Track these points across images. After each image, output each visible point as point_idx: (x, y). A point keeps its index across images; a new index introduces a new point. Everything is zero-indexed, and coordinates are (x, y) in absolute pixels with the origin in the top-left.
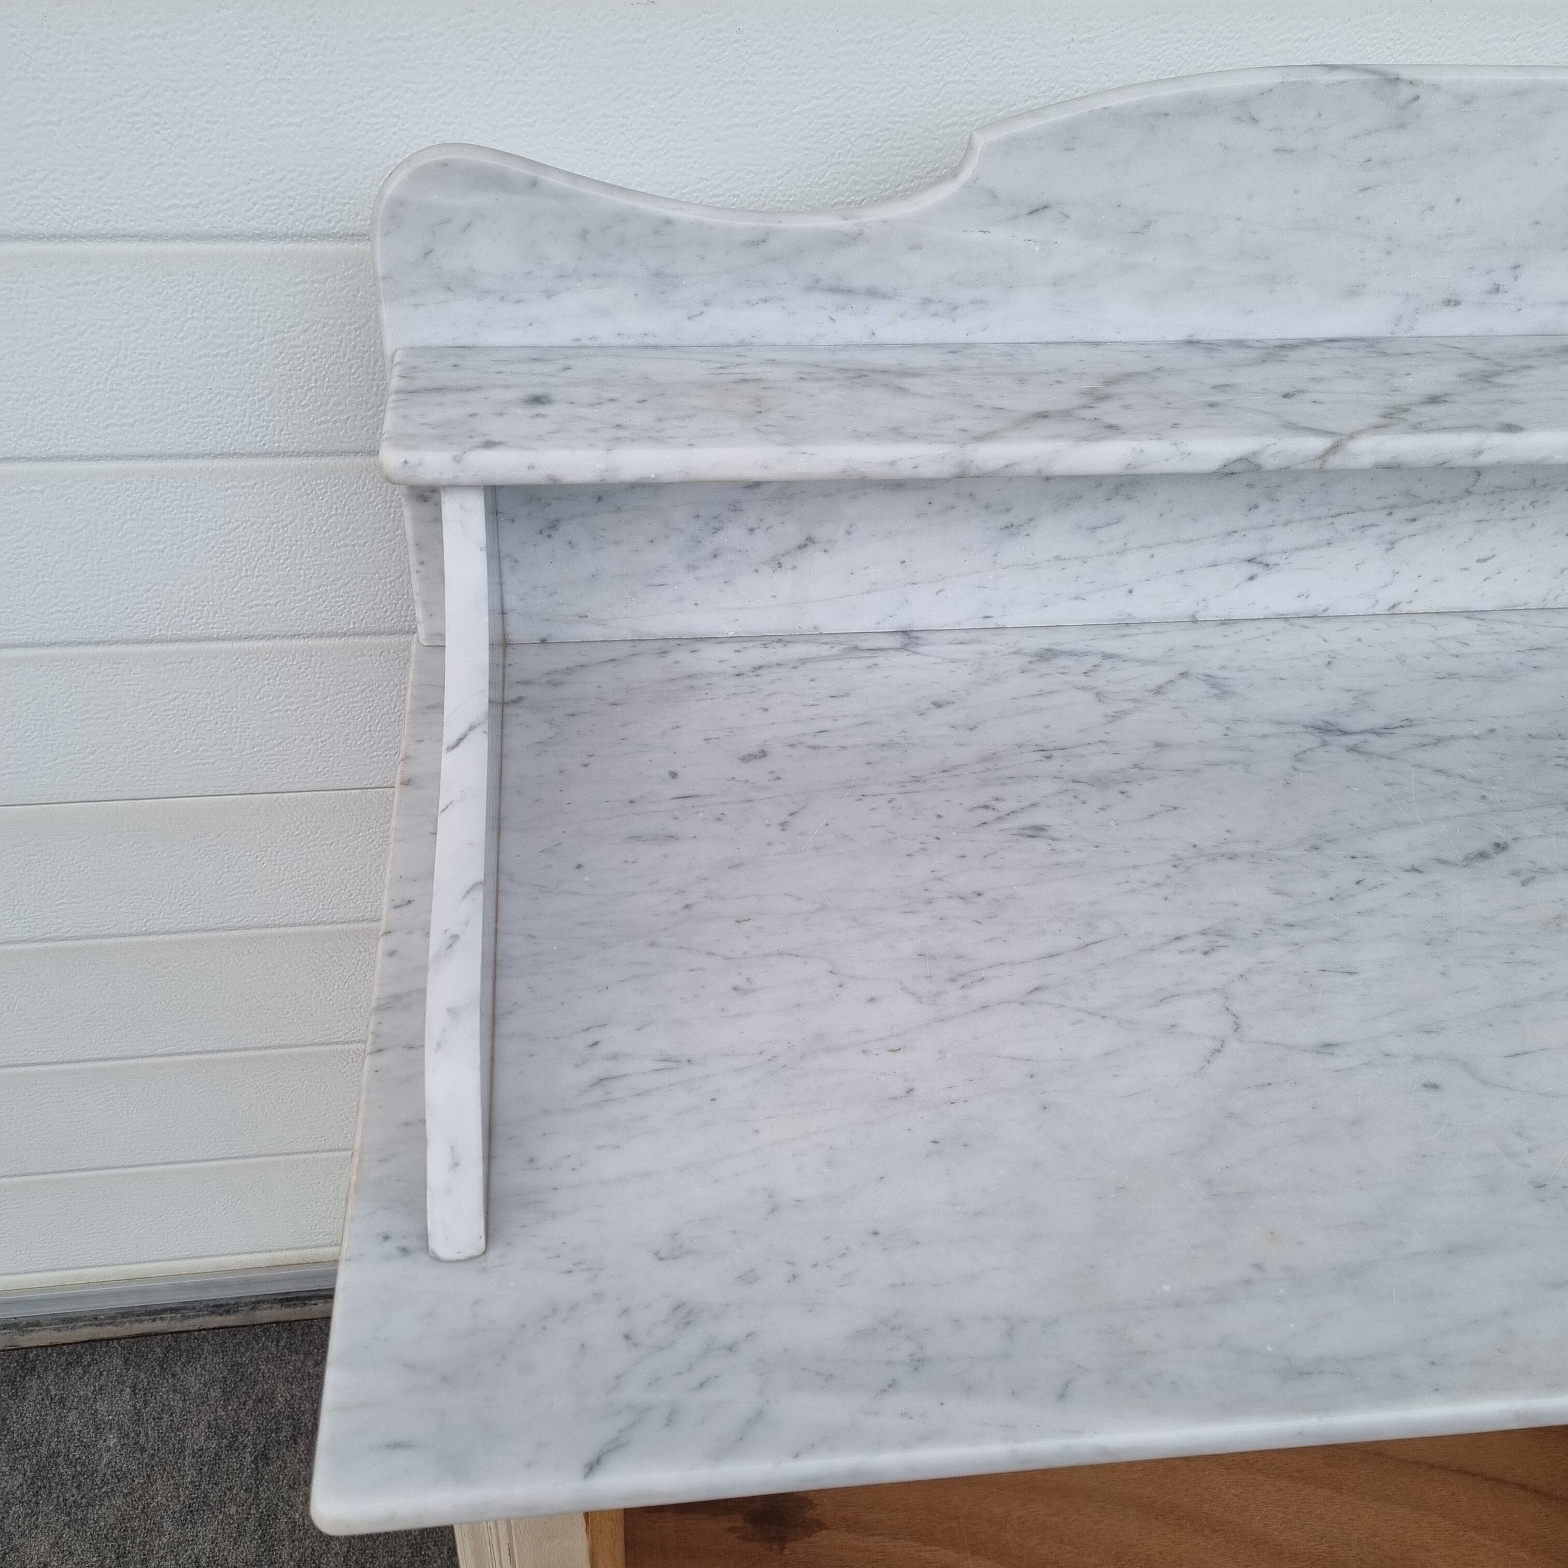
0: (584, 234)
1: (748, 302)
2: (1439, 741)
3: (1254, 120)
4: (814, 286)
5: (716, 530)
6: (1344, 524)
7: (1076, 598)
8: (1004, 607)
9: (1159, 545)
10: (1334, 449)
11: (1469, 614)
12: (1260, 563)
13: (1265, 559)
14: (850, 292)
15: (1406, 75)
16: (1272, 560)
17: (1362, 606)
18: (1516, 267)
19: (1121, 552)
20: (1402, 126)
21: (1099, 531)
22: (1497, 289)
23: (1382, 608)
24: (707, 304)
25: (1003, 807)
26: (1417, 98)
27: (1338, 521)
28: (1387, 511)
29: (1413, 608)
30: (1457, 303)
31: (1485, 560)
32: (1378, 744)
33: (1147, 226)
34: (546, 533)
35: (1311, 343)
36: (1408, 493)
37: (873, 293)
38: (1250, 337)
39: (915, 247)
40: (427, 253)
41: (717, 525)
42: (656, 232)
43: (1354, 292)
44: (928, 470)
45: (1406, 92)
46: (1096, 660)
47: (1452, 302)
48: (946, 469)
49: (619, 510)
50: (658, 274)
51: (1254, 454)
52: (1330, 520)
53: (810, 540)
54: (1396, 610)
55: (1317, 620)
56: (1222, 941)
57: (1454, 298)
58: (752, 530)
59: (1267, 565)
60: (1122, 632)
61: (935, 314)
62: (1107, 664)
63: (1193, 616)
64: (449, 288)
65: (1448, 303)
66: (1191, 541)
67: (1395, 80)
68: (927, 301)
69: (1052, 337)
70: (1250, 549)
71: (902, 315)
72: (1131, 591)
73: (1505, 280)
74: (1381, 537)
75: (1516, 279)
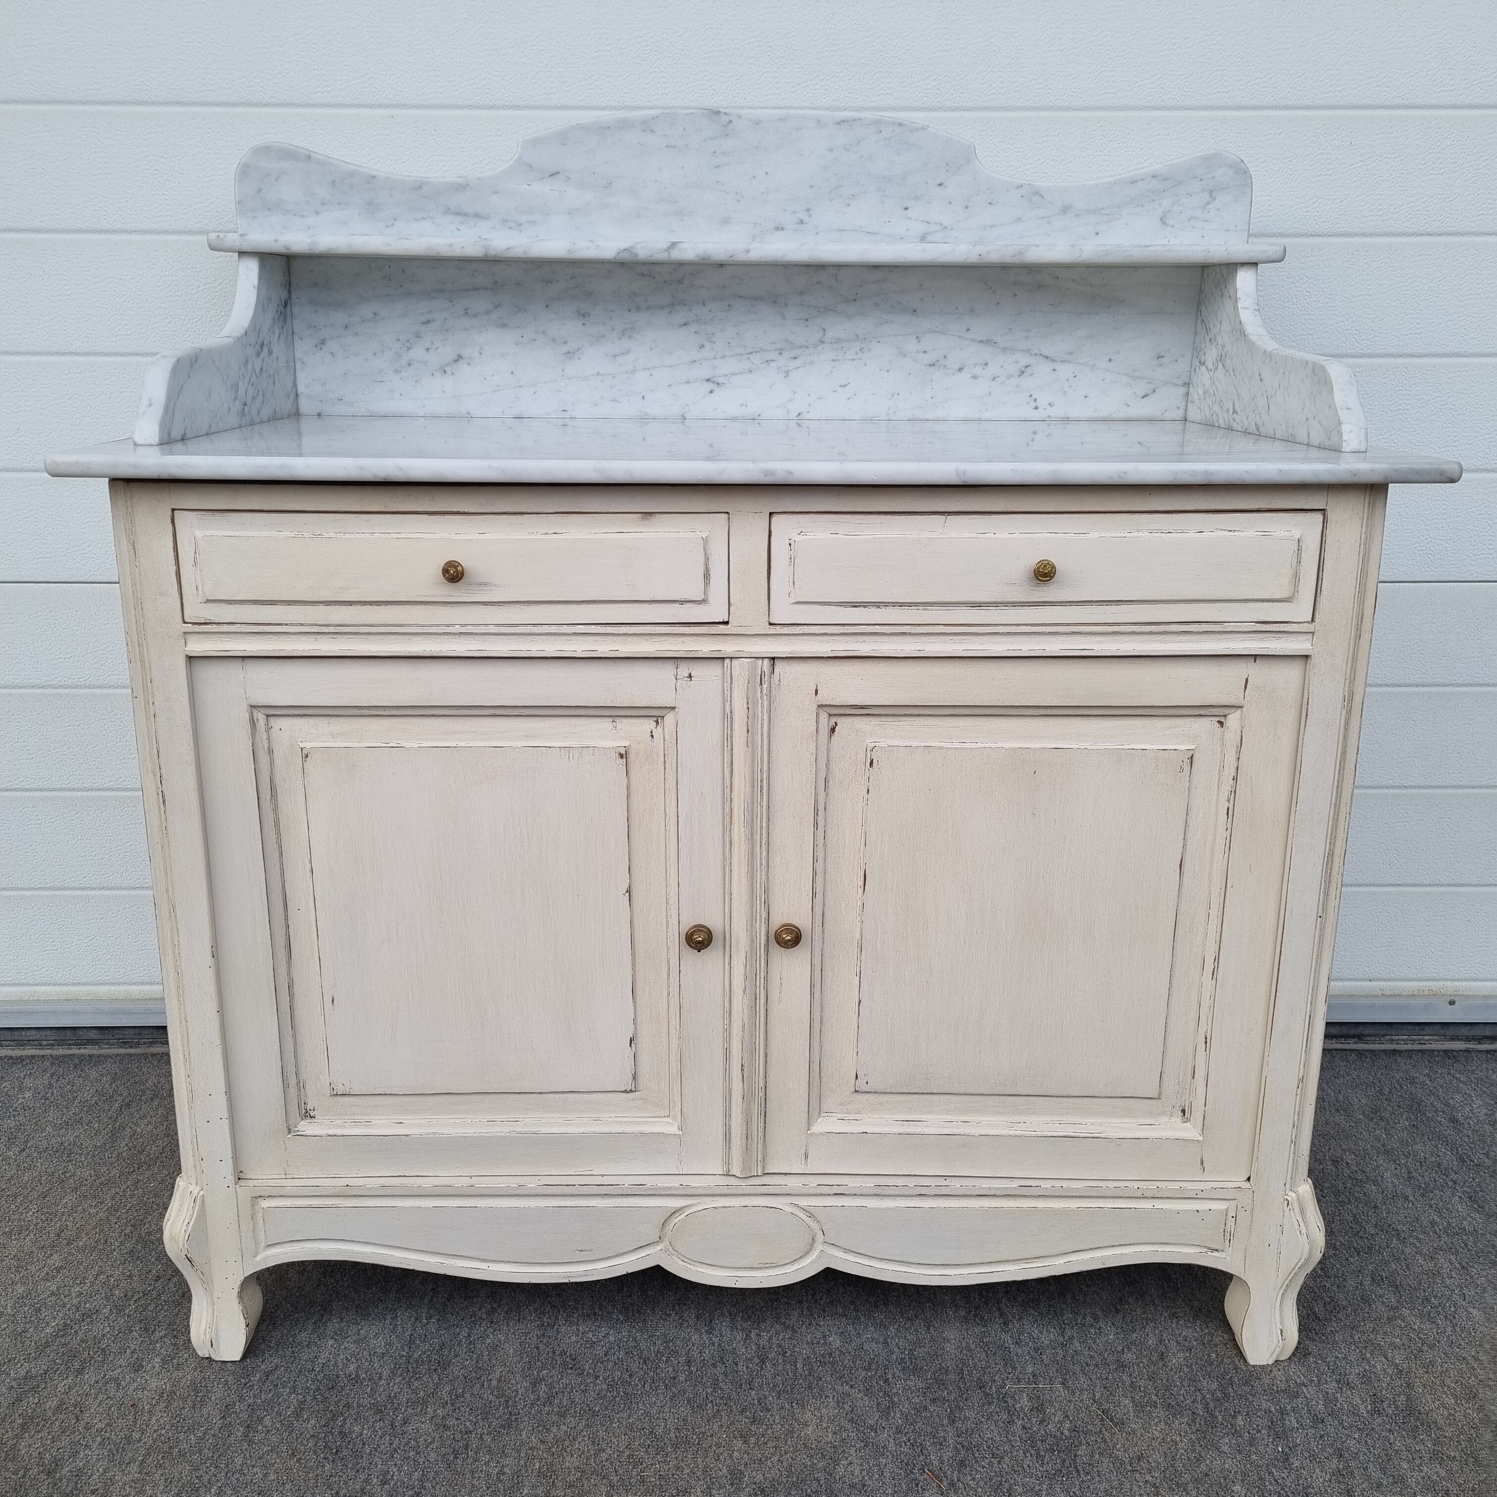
0: (333, 183)
1: (415, 219)
3: (653, 131)
4: (447, 211)
5: (409, 349)
7: (614, 401)
9: (654, 368)
12: (714, 382)
13: (715, 379)
14: (465, 214)
15: (724, 110)
16: (720, 380)
17: (779, 413)
18: (808, 210)
19: (634, 371)
20: (727, 135)
21: (618, 359)
22: (802, 222)
23: (793, 415)
24: (395, 220)
26: (731, 121)
27: (752, 357)
28: (778, 352)
29: (811, 416)
30: (783, 229)
31: (845, 386)
33: (610, 184)
34: (319, 346)
36: (787, 341)
37: (477, 216)
39: (496, 192)
40: (259, 191)
41: (409, 345)
42: (368, 182)
43: (726, 221)
45: (725, 119)
49: (357, 334)
50: (370, 203)
52: (747, 356)
53: (460, 357)
54: (801, 417)
55: (755, 421)
57: (780, 226)
58: (428, 349)
59: (718, 384)
61: (510, 228)
63: (683, 416)
64: (269, 209)
65: (777, 229)
66: (671, 366)
67: (718, 112)
68: (505, 221)
70: (706, 373)
71: (493, 228)
72: (643, 398)
73: (804, 217)
74: (779, 368)
75: (810, 216)
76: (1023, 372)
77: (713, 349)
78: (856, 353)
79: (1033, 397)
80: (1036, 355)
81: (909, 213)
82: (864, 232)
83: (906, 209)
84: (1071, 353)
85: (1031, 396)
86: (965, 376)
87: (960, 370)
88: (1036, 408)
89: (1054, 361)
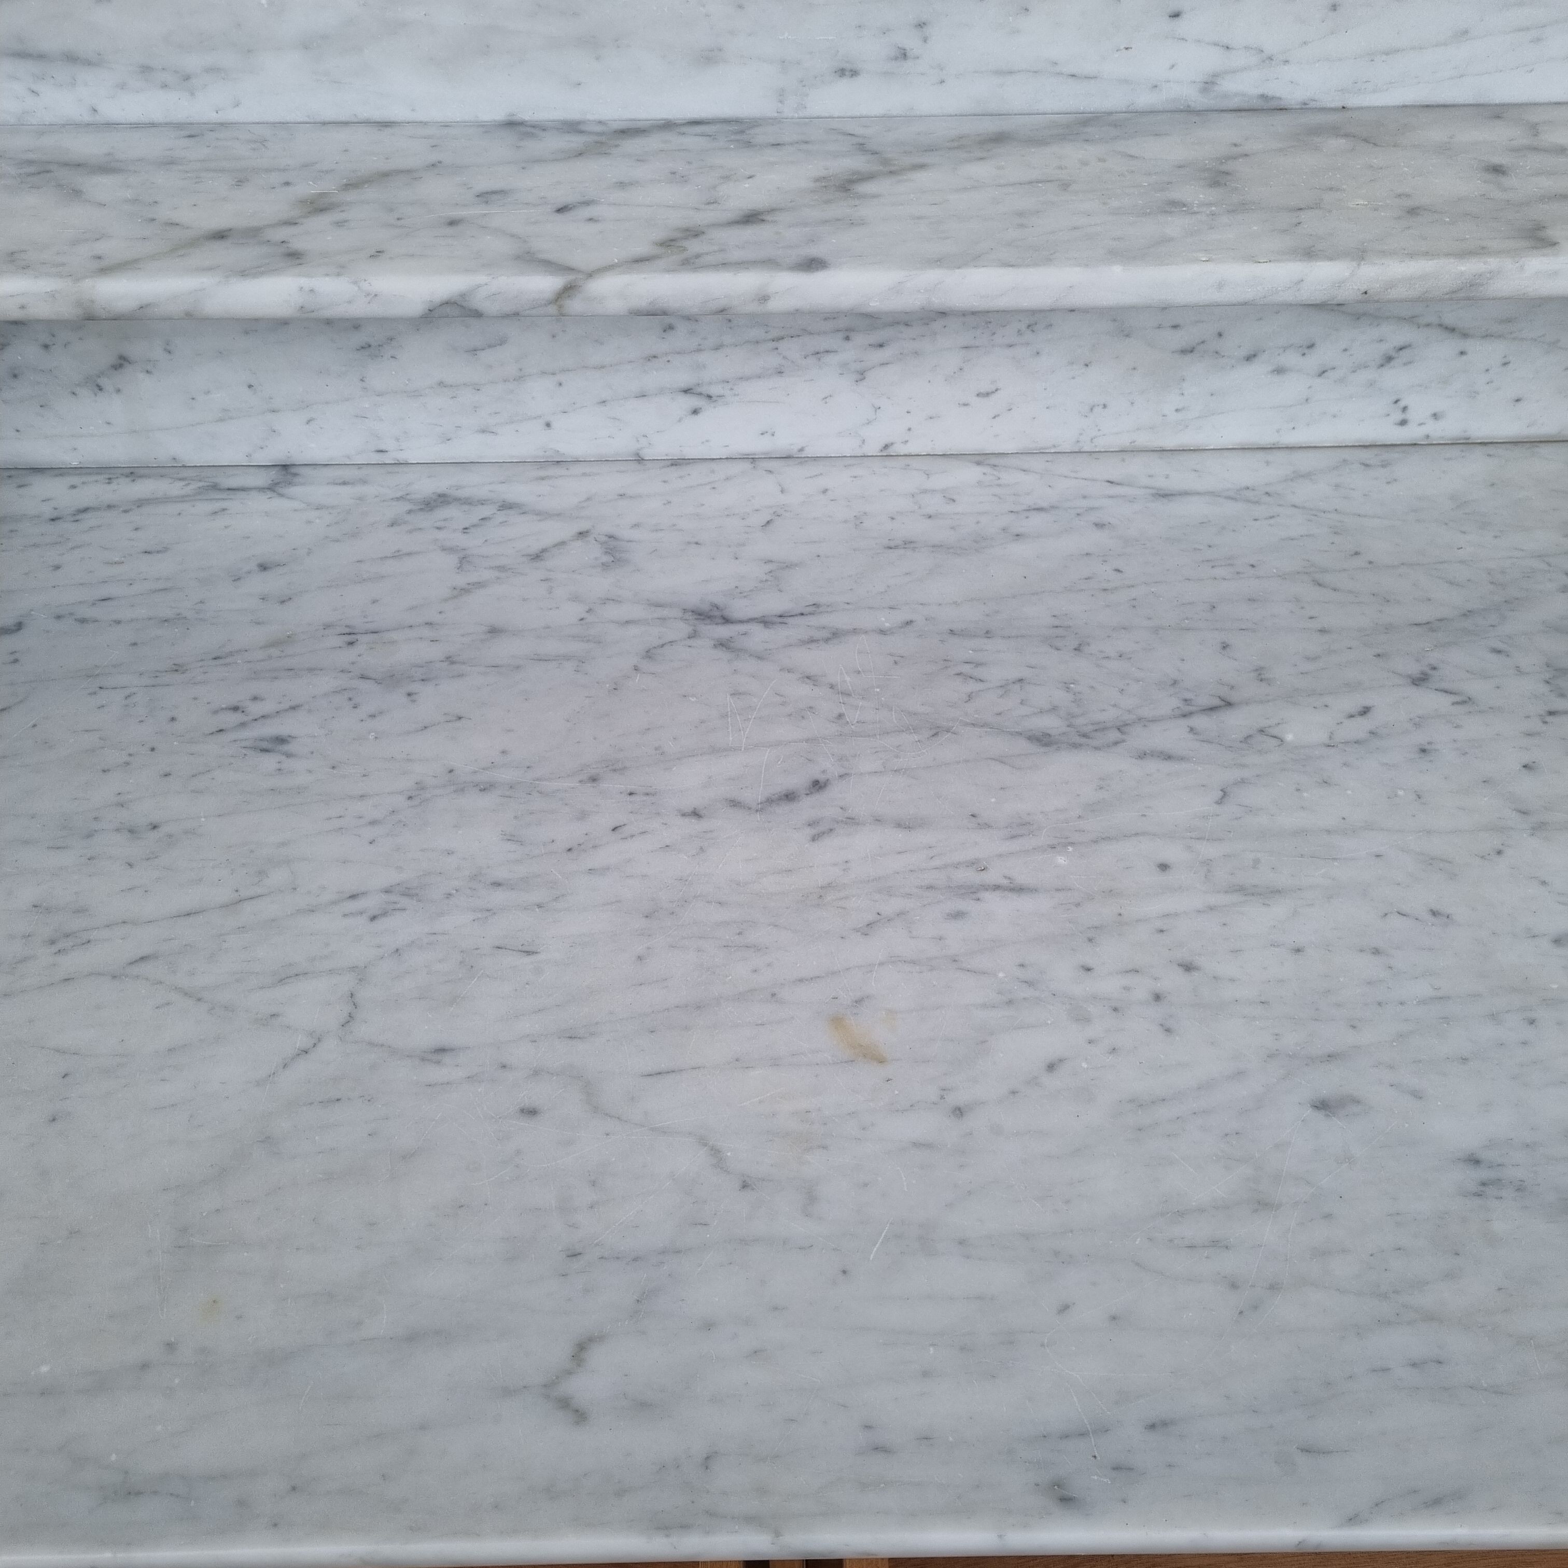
2: (835, 635)
6: (792, 349)
7: (483, 431)
8: (397, 440)
9: (564, 370)
10: (568, 290)
11: (980, 458)
12: (700, 394)
13: (704, 389)
16: (714, 390)
17: (848, 447)
19: (520, 378)
21: (481, 354)
22: (903, 55)
23: (873, 448)
25: (256, 709)
27: (782, 345)
28: (841, 335)
29: (911, 448)
30: (854, 73)
31: (987, 394)
32: (759, 637)
35: (668, 126)
37: (71, 58)
38: (589, 117)
43: (706, 59)
44: (42, 310)
46: (486, 511)
47: (847, 72)
48: (65, 310)
51: (463, 295)
52: (774, 344)
53: (126, 359)
54: (891, 451)
55: (790, 462)
56: (404, 902)
57: (848, 66)
58: (47, 346)
59: (710, 397)
60: (542, 473)
61: (161, 87)
62: (501, 517)
63: (638, 454)
65: (842, 72)
66: (603, 367)
68: (149, 69)
69: (329, 114)
70: (684, 378)
71: (122, 86)
72: (548, 425)
73: (911, 42)
74: (844, 365)
75: (925, 40)
76: (1389, 359)
77: (693, 332)
78: (1019, 332)
79: (1402, 404)
80: (1428, 325)
81: (1183, 26)
82: (1060, 74)
83: (1176, 15)
84: (1509, 321)
85: (1396, 402)
86: (1258, 369)
87: (1250, 358)
88: (1403, 423)
89: (1465, 336)
